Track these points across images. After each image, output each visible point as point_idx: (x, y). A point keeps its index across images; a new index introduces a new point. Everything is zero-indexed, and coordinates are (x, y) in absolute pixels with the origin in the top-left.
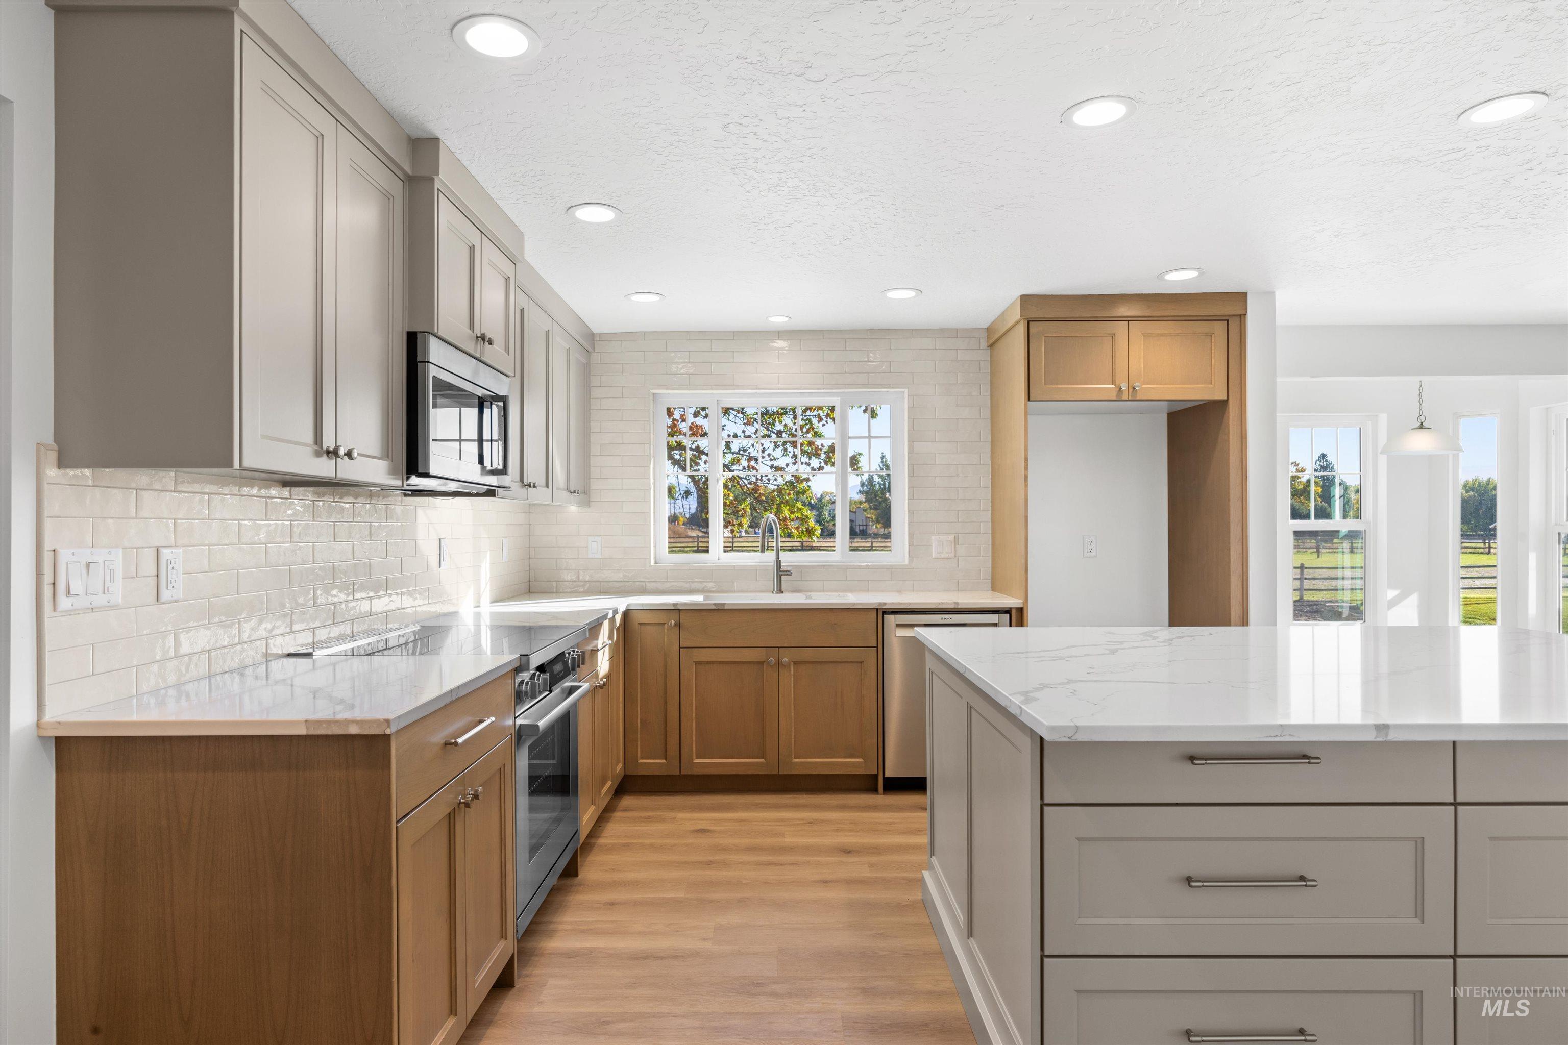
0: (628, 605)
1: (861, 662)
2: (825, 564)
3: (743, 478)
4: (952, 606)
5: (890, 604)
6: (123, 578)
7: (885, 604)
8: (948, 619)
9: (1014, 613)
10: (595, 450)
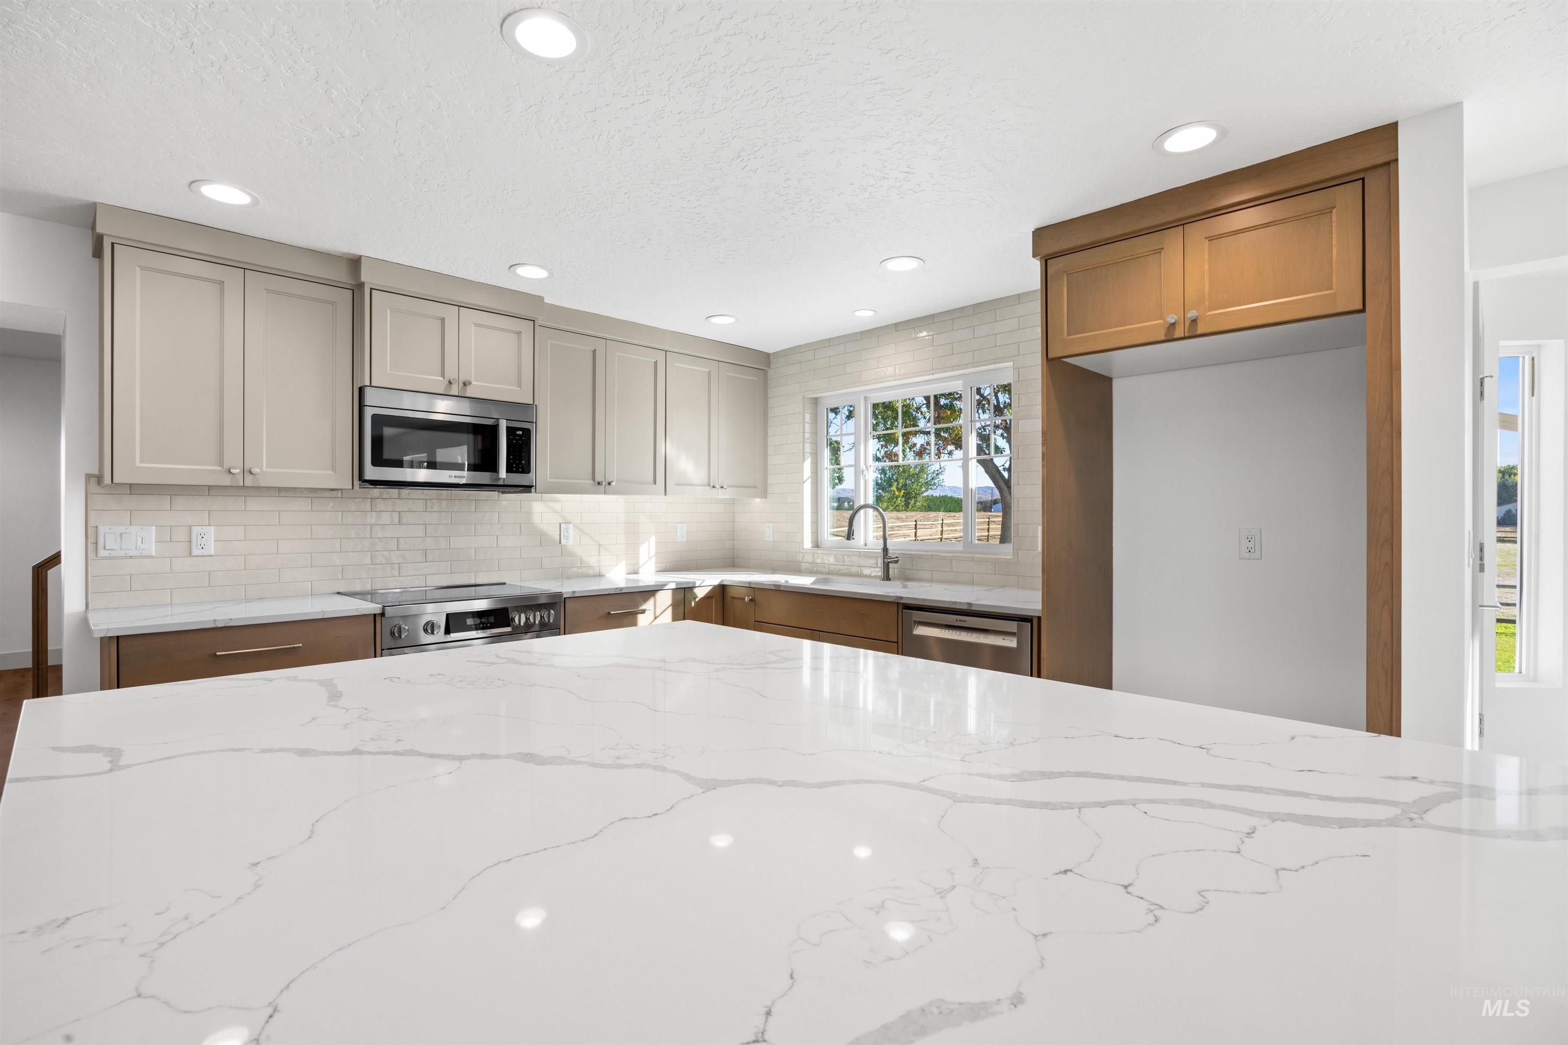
0: (722, 581)
2: (934, 553)
4: (965, 607)
5: (906, 598)
6: (155, 542)
7: (902, 598)
8: (963, 621)
9: (1035, 622)
10: (770, 450)
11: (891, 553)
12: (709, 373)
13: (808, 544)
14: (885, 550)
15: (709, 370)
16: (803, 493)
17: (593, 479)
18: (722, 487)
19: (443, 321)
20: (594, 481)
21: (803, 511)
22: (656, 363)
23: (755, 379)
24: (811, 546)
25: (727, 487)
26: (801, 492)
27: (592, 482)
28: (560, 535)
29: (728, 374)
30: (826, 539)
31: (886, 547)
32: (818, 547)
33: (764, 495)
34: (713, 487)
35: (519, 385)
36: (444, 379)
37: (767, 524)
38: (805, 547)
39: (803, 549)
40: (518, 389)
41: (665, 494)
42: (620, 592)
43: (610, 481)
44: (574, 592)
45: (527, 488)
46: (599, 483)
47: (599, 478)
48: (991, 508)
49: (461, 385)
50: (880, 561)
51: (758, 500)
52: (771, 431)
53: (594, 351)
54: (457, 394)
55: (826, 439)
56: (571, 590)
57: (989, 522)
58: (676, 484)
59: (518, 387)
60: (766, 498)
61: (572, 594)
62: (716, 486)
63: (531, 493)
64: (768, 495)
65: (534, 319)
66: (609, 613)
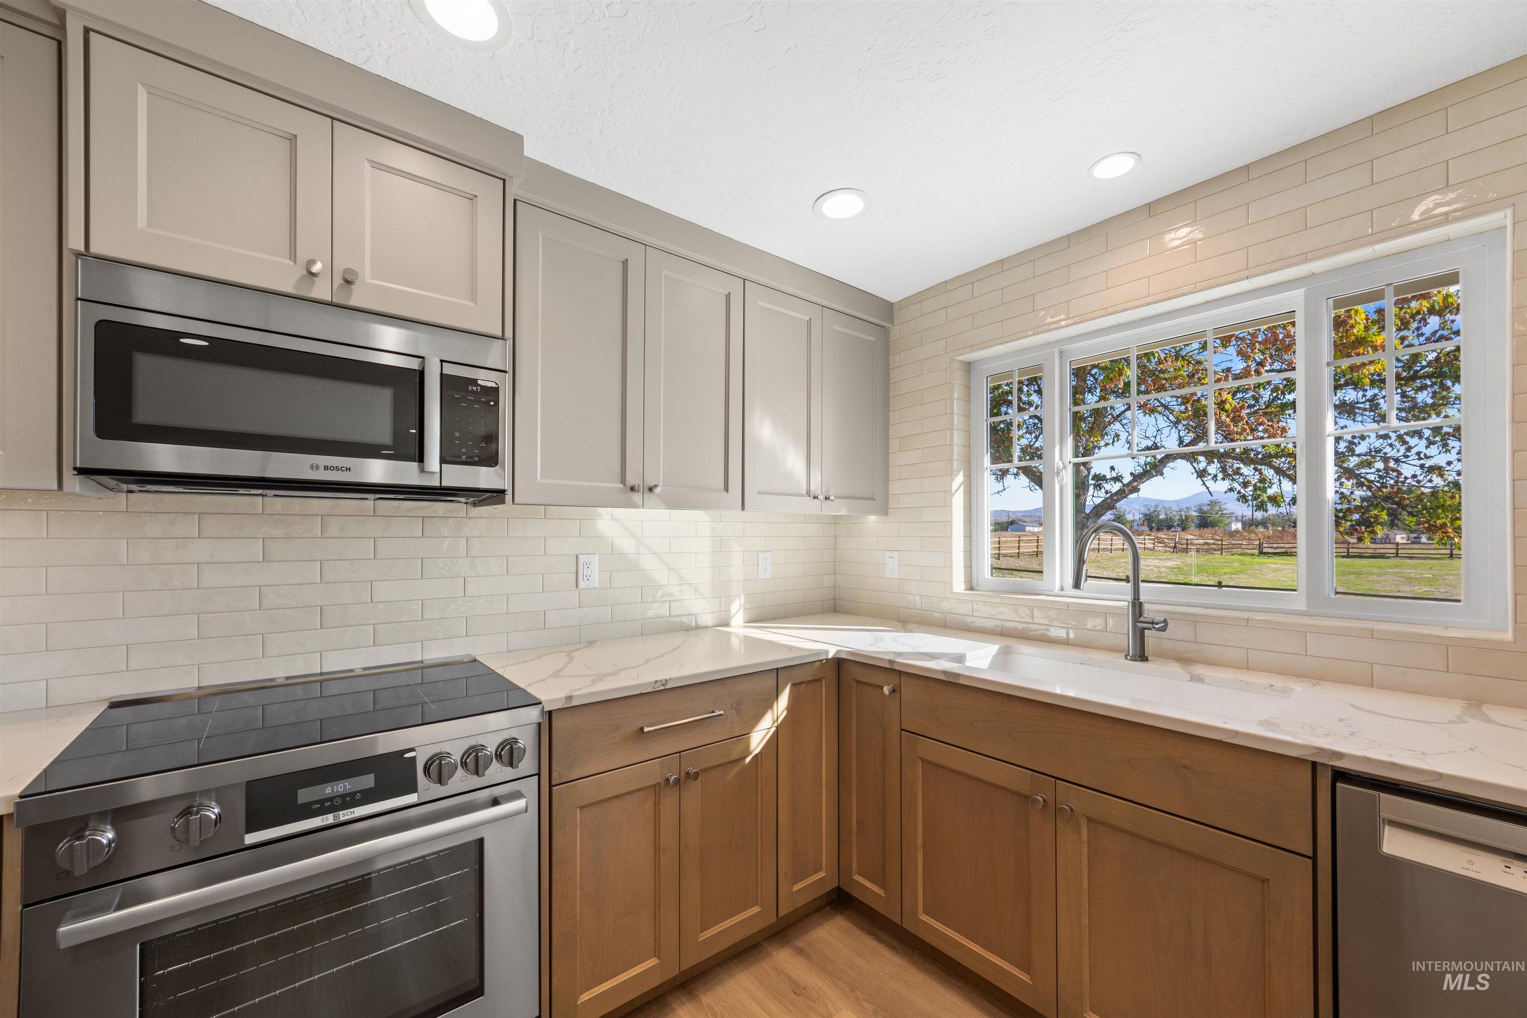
1: (1265, 881)
3: (1374, 481)
7: (1339, 755)
11: (1150, 611)
12: (809, 322)
13: (959, 585)
14: (1137, 606)
15: (808, 318)
16: (951, 506)
17: (623, 480)
18: (826, 498)
19: (293, 141)
20: (625, 485)
21: (951, 534)
22: (728, 296)
23: (873, 339)
24: (964, 588)
25: (836, 497)
26: (947, 506)
27: (621, 486)
28: (577, 573)
29: (835, 327)
30: (986, 577)
31: (1138, 599)
32: (972, 589)
33: (884, 511)
34: (815, 498)
35: (473, 297)
36: (295, 262)
37: (888, 554)
38: (955, 590)
39: (952, 592)
40: (472, 304)
41: (743, 508)
42: (662, 688)
43: (652, 484)
44: (569, 698)
45: (496, 496)
46: (632, 489)
47: (631, 480)
48: (1008, 528)
49: (338, 281)
50: (1127, 625)
51: (873, 518)
52: (894, 416)
53: (625, 263)
54: (328, 298)
55: (985, 424)
56: (562, 694)
57: (1019, 540)
58: (759, 493)
59: (472, 301)
60: (886, 514)
61: (566, 703)
62: (819, 497)
63: (504, 503)
64: (890, 511)
65: (503, 177)
66: (642, 729)
